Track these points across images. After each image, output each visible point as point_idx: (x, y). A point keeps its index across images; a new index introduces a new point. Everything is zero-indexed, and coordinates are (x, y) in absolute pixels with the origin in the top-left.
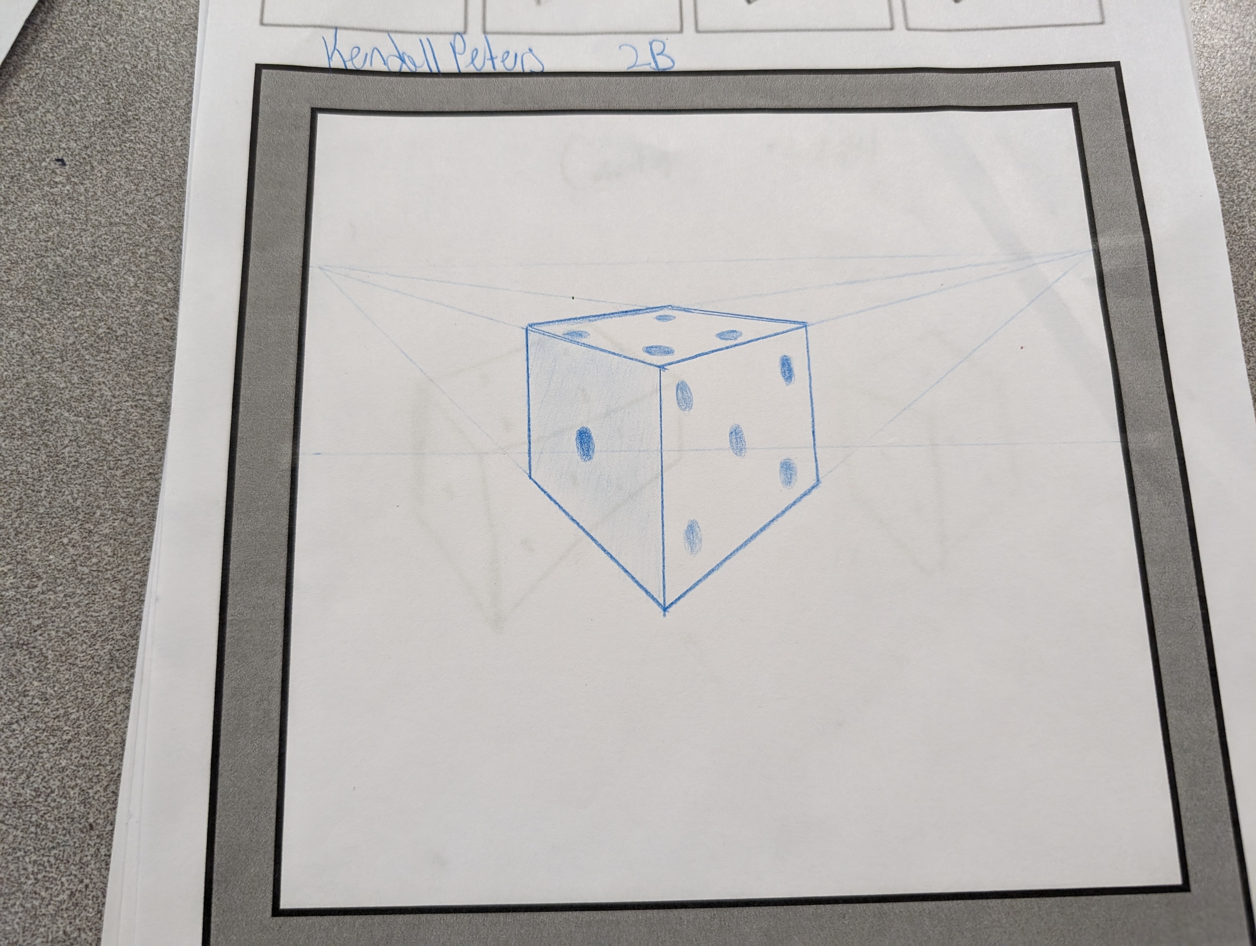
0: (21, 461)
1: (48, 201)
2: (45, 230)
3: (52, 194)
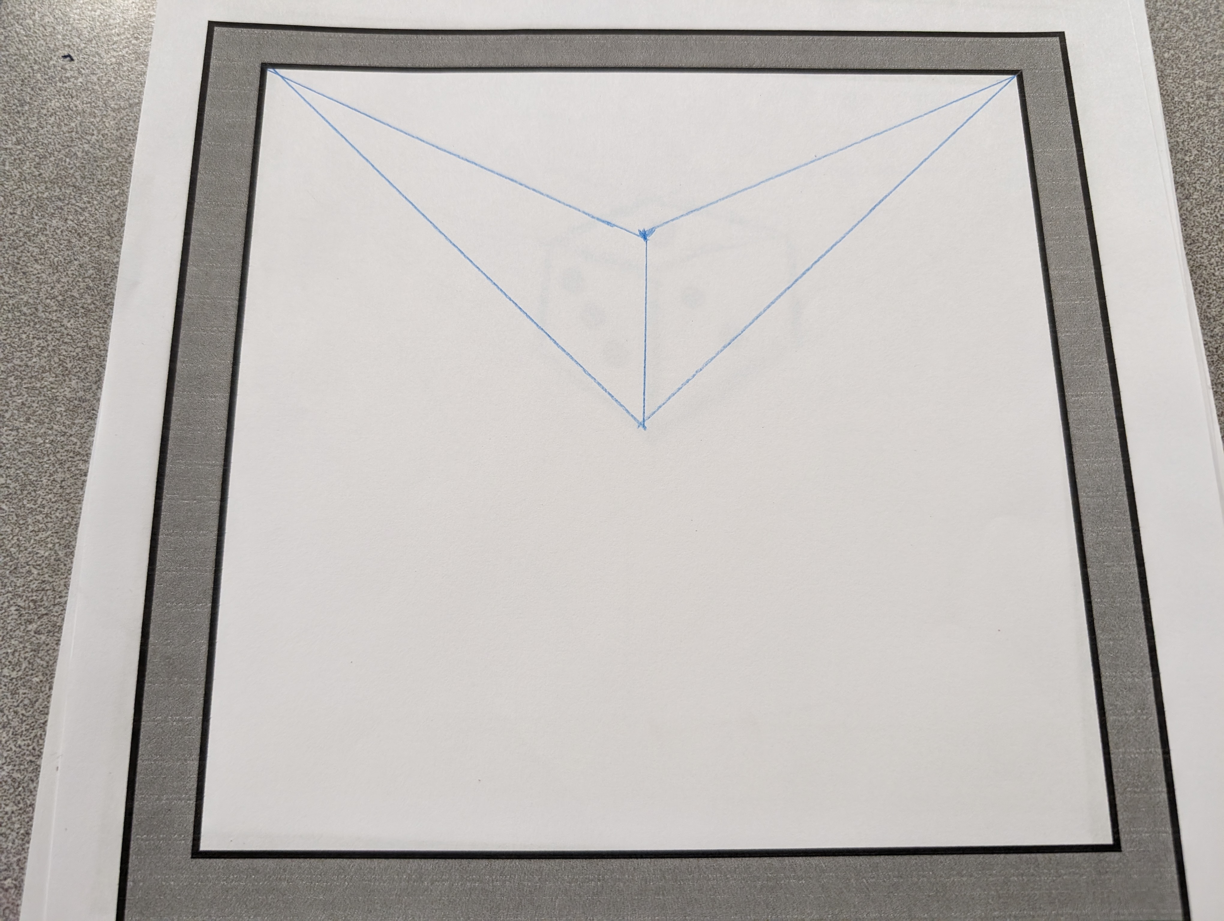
0: (90, 336)
1: (64, 95)
2: (66, 122)
3: (66, 89)
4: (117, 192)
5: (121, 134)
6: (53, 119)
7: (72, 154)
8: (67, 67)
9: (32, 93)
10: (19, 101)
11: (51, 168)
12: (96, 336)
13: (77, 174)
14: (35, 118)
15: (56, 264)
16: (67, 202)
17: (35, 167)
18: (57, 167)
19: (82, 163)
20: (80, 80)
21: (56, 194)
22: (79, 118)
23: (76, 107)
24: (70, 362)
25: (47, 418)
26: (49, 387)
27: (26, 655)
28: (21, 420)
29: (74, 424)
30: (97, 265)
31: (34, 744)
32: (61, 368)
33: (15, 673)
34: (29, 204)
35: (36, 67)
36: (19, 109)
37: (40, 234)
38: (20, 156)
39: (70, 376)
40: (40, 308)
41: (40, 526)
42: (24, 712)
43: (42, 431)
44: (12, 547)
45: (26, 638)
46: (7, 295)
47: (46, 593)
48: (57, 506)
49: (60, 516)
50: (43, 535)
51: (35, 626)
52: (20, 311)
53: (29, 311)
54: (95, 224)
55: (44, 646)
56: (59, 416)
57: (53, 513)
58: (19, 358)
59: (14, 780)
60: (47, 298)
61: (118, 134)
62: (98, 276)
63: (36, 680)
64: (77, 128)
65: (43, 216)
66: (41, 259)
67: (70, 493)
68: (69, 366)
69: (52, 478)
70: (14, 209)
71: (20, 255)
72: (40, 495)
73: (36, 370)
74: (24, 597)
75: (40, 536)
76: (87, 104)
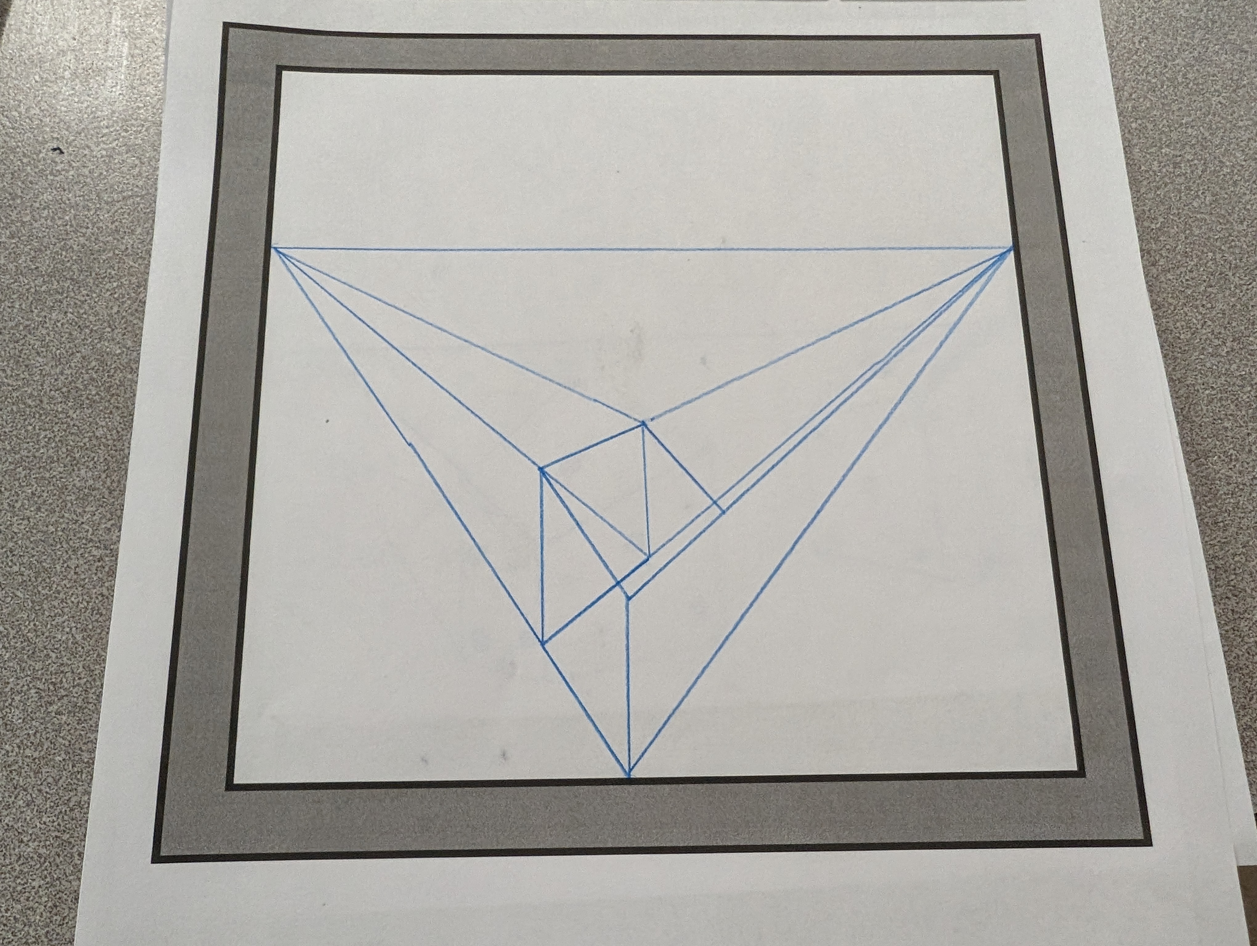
4: (115, 284)
5: (116, 227)
6: (46, 211)
7: (68, 247)
8: (57, 160)
9: (23, 186)
10: (10, 194)
11: (47, 262)
12: (103, 427)
13: (74, 267)
14: (28, 212)
15: (58, 357)
16: (65, 295)
17: (31, 261)
18: (53, 260)
19: (79, 256)
20: (71, 173)
21: (55, 287)
22: (72, 211)
23: (69, 200)
24: (78, 452)
25: (58, 506)
26: (58, 477)
27: (48, 735)
28: (32, 509)
29: (85, 512)
30: (99, 357)
31: (59, 820)
32: (69, 458)
33: (37, 753)
34: (27, 297)
35: (25, 160)
36: (11, 202)
37: (40, 327)
38: (14, 250)
39: (78, 465)
40: (45, 400)
41: (56, 611)
42: (48, 790)
43: (53, 520)
44: (29, 632)
45: (47, 719)
46: (10, 388)
47: (65, 676)
48: (71, 592)
49: (76, 601)
50: (59, 620)
51: (56, 707)
52: (25, 404)
53: (34, 403)
54: (95, 316)
55: (66, 726)
56: (70, 505)
57: (68, 597)
58: (26, 449)
59: (40, 856)
60: (51, 390)
61: (113, 226)
62: (101, 368)
63: (58, 758)
64: (71, 222)
65: (42, 310)
66: (42, 352)
67: (85, 579)
68: (77, 455)
69: (65, 565)
70: (12, 302)
71: (21, 348)
72: (54, 582)
73: (44, 460)
74: (44, 680)
75: (56, 620)
76: (79, 196)
